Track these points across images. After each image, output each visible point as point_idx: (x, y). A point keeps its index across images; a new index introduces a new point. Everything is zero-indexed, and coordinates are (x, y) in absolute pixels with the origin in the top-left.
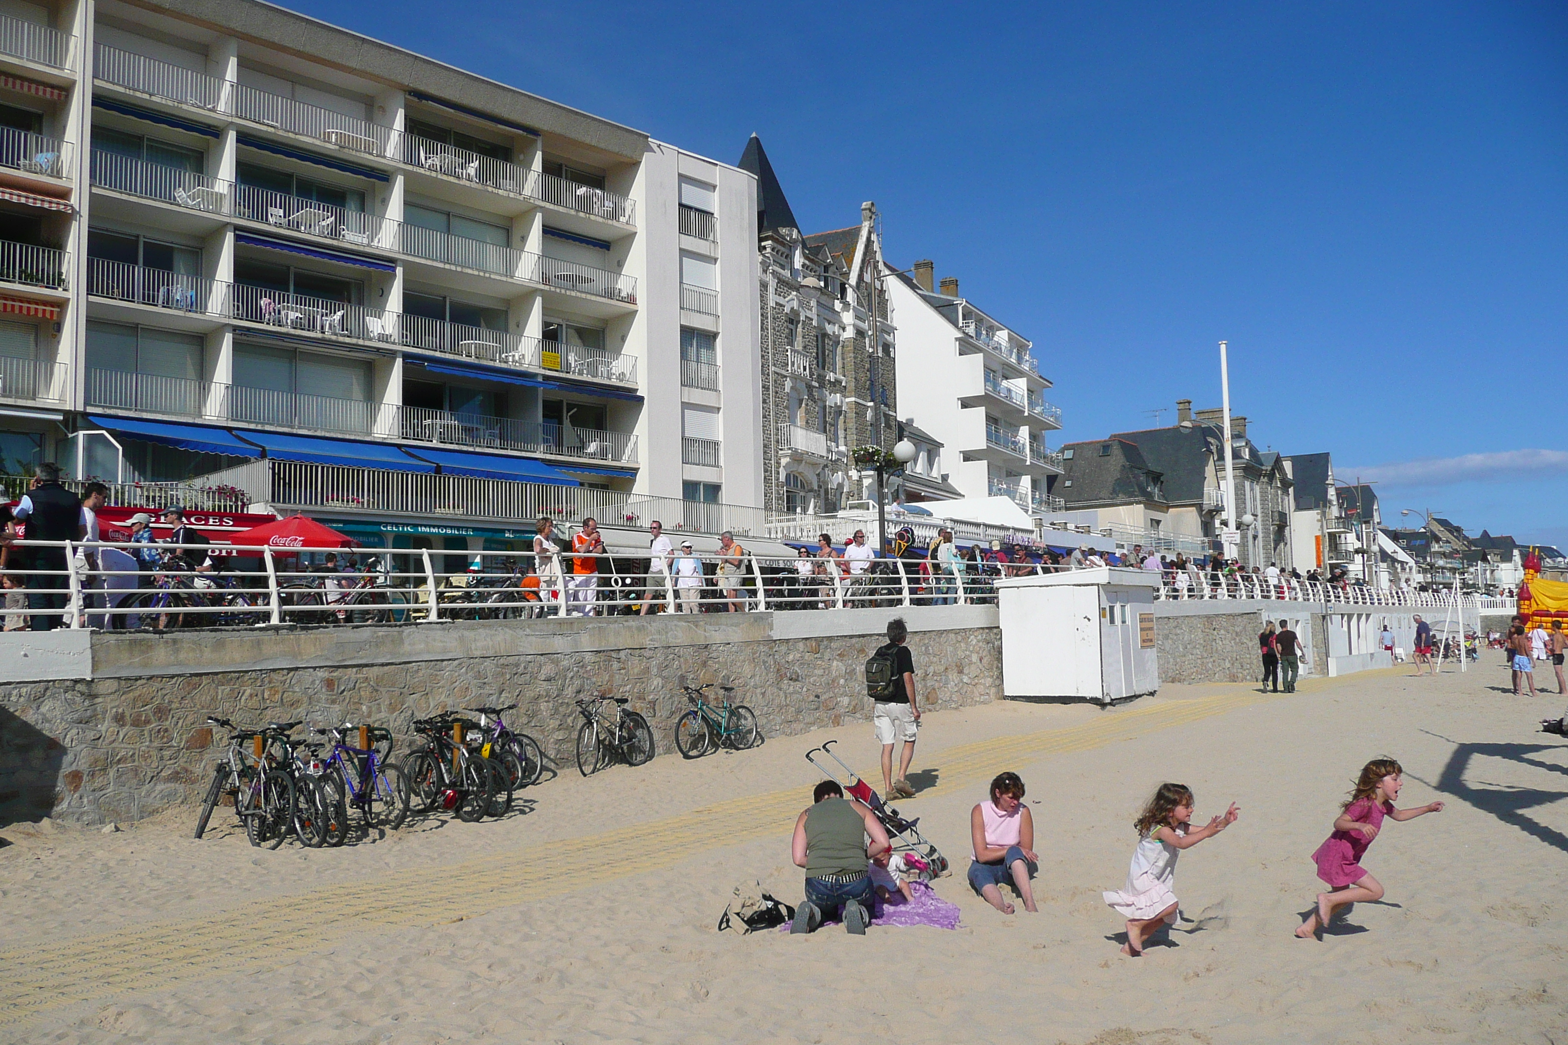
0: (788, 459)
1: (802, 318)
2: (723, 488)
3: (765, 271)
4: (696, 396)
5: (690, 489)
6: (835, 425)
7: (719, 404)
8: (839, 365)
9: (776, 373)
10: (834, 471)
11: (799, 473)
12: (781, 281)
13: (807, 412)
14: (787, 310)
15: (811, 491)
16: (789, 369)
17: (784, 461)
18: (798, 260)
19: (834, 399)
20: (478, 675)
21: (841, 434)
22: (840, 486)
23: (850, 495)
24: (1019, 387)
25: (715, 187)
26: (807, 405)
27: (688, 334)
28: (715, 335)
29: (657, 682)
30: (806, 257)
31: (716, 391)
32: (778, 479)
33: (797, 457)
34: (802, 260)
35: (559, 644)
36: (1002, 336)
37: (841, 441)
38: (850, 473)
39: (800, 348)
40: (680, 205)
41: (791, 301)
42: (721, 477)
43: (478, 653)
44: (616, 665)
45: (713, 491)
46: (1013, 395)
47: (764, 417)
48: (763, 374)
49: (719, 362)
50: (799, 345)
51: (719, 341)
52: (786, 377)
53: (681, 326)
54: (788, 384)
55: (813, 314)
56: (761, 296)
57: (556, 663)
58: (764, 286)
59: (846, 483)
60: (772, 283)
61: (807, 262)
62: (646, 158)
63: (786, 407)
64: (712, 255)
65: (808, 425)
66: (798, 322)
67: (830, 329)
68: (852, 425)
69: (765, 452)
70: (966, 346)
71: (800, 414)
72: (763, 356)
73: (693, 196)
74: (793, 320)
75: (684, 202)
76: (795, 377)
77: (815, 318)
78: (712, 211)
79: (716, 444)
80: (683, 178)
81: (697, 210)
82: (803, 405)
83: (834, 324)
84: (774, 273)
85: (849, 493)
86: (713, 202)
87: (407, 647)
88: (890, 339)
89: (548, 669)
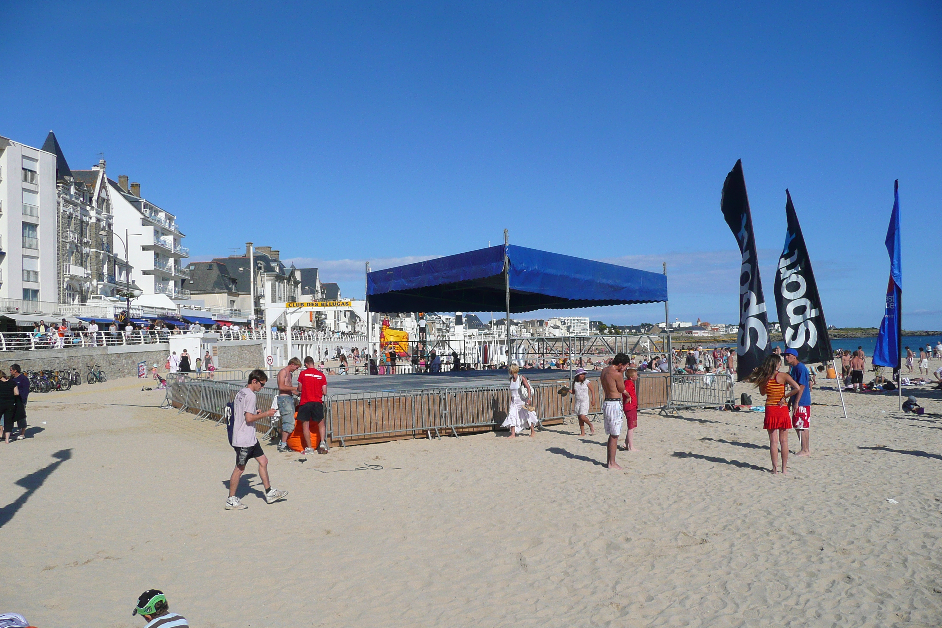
0: (68, 279)
1: (74, 216)
2: (40, 291)
3: (59, 197)
4: (29, 252)
5: (26, 291)
6: (86, 261)
7: (39, 255)
8: (88, 234)
9: (63, 241)
10: (86, 282)
11: (72, 284)
12: (66, 201)
13: (76, 257)
14: (68, 213)
15: (77, 291)
16: (69, 239)
17: (66, 280)
18: (73, 191)
19: (86, 250)
20: (44, 363)
21: (89, 265)
22: (88, 288)
23: (92, 292)
24: (169, 239)
25: (37, 160)
26: (76, 254)
27: (25, 225)
28: (36, 225)
29: (81, 365)
30: (76, 189)
31: (37, 250)
32: (63, 287)
33: (72, 278)
34: (75, 191)
35: (60, 355)
36: (162, 216)
37: (89, 268)
38: (93, 283)
39: (73, 229)
40: (23, 169)
41: (70, 209)
42: (39, 287)
43: (43, 357)
44: (72, 360)
45: (35, 292)
46: (167, 243)
47: (58, 261)
48: (58, 242)
49: (39, 237)
50: (72, 228)
51: (38, 228)
52: (67, 243)
53: (22, 222)
54: (68, 246)
55: (79, 214)
56: (57, 208)
57: (59, 359)
58: (58, 203)
59: (91, 287)
60: (62, 202)
61: (77, 191)
62: (7, 149)
63: (67, 256)
64: (36, 191)
65: (76, 264)
66: (73, 218)
67: (85, 219)
68: (94, 261)
69: (58, 276)
70: (145, 222)
71: (72, 258)
72: (58, 234)
73: (28, 164)
74: (70, 217)
75: (23, 167)
76: (71, 243)
77: (79, 215)
78: (36, 171)
79: (36, 272)
80: (23, 157)
81: (30, 171)
82: (74, 254)
83: (87, 216)
84: (63, 198)
85: (92, 291)
86: (37, 167)
87: (29, 356)
88: (111, 221)
89: (57, 361)
